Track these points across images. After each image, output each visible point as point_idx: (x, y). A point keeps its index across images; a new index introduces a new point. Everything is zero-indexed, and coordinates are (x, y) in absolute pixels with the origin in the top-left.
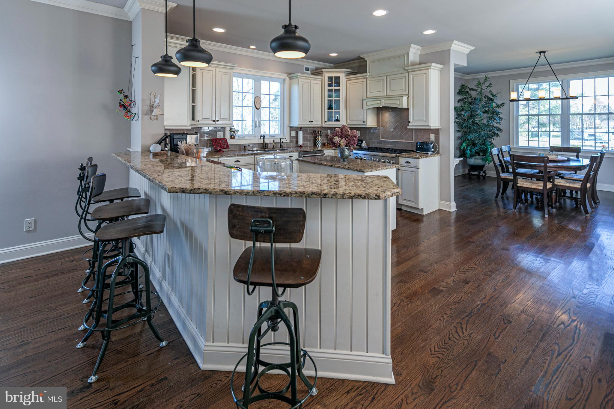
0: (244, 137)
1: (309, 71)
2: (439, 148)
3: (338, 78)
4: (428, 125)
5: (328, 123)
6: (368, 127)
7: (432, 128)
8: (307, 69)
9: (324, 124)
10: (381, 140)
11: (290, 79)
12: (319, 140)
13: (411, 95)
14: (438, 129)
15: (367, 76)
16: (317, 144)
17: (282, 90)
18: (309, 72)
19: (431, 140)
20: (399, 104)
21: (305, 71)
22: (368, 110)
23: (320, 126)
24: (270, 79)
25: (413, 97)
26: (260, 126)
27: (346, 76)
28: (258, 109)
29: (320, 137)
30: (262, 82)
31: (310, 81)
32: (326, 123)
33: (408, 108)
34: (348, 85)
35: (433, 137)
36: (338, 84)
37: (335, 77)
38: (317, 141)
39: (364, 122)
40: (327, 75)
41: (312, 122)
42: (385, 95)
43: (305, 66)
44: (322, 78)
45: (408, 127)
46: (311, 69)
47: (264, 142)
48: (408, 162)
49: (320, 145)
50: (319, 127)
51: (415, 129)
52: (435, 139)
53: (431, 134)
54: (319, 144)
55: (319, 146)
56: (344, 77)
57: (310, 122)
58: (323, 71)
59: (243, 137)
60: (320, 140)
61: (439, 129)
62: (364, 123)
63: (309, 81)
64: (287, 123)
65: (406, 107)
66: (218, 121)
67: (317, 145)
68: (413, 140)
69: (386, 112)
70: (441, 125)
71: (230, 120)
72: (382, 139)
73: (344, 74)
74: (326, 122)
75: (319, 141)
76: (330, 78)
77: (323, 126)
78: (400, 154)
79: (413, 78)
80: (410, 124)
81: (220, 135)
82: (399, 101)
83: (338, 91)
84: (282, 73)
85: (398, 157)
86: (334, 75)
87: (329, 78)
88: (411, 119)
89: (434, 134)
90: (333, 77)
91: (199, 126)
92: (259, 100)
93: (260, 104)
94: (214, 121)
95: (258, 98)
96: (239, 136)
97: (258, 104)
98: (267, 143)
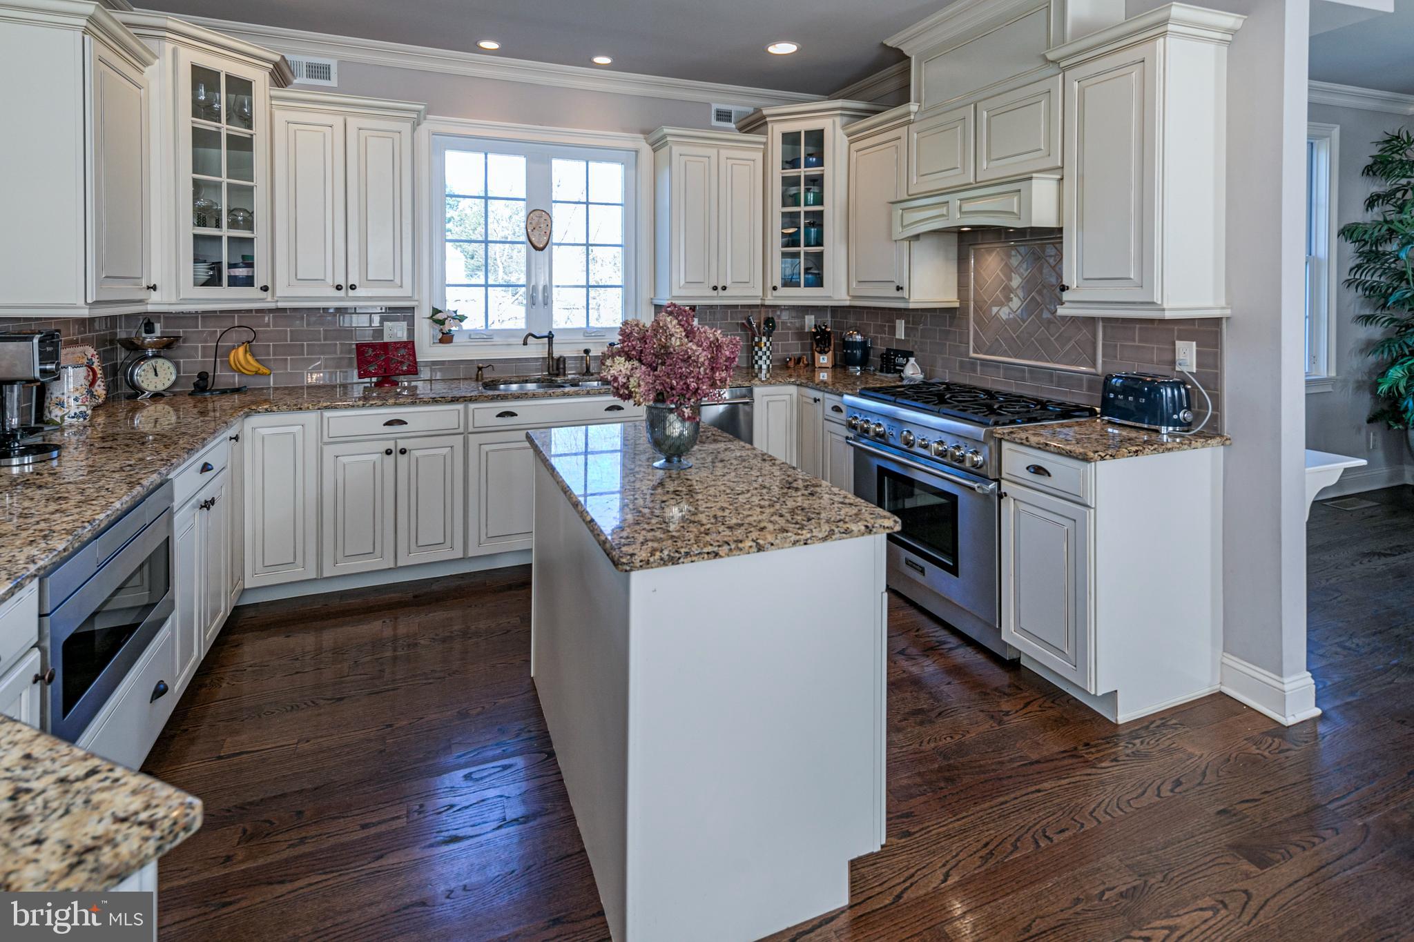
0: (490, 337)
1: (730, 121)
2: (1217, 406)
3: (816, 138)
4: (1153, 303)
5: (783, 291)
6: (912, 306)
7: (1168, 315)
8: (723, 116)
9: (769, 297)
10: (972, 354)
11: (655, 151)
12: (761, 349)
13: (1071, 171)
14: (1217, 321)
15: (909, 114)
16: (757, 362)
17: (631, 188)
18: (732, 125)
19: (1178, 369)
20: (1015, 210)
21: (714, 123)
22: (915, 244)
23: (758, 302)
24: (588, 154)
25: (1081, 177)
26: (547, 302)
27: (844, 127)
28: (542, 249)
29: (764, 339)
30: (556, 163)
31: (715, 151)
32: (775, 293)
33: (1060, 230)
34: (854, 155)
35: (1187, 356)
36: (817, 156)
37: (806, 132)
38: (757, 354)
39: (899, 288)
40: (777, 130)
41: (724, 288)
42: (972, 180)
43: (715, 107)
44: (764, 140)
45: (1061, 311)
46: (739, 113)
47: (550, 353)
48: (1038, 470)
49: (764, 367)
50: (757, 306)
51: (1107, 320)
52: (1198, 366)
53: (1179, 344)
54: (760, 362)
55: (760, 367)
56: (839, 132)
57: (715, 288)
58: (764, 117)
59: (485, 336)
60: (764, 349)
61: (1221, 319)
62: (899, 294)
63: (712, 152)
64: (645, 293)
65: (1052, 224)
66: (353, 287)
67: (756, 366)
68: (1094, 365)
69: (989, 251)
70: (1229, 303)
71: (401, 286)
72: (975, 351)
73: (838, 120)
74: (775, 288)
75: (760, 353)
76: (791, 139)
77: (767, 303)
78: (1007, 429)
79: (1082, 92)
80: (1066, 296)
81: (396, 332)
82: (1016, 199)
83: (816, 182)
84: (624, 130)
85: (1000, 440)
86: (802, 126)
87: (785, 135)
88: (1071, 274)
89: (1194, 343)
90: (799, 133)
91: (281, 305)
92: (542, 220)
93: (548, 233)
94: (339, 288)
95: (540, 212)
96: (470, 335)
97: (538, 233)
98: (562, 359)
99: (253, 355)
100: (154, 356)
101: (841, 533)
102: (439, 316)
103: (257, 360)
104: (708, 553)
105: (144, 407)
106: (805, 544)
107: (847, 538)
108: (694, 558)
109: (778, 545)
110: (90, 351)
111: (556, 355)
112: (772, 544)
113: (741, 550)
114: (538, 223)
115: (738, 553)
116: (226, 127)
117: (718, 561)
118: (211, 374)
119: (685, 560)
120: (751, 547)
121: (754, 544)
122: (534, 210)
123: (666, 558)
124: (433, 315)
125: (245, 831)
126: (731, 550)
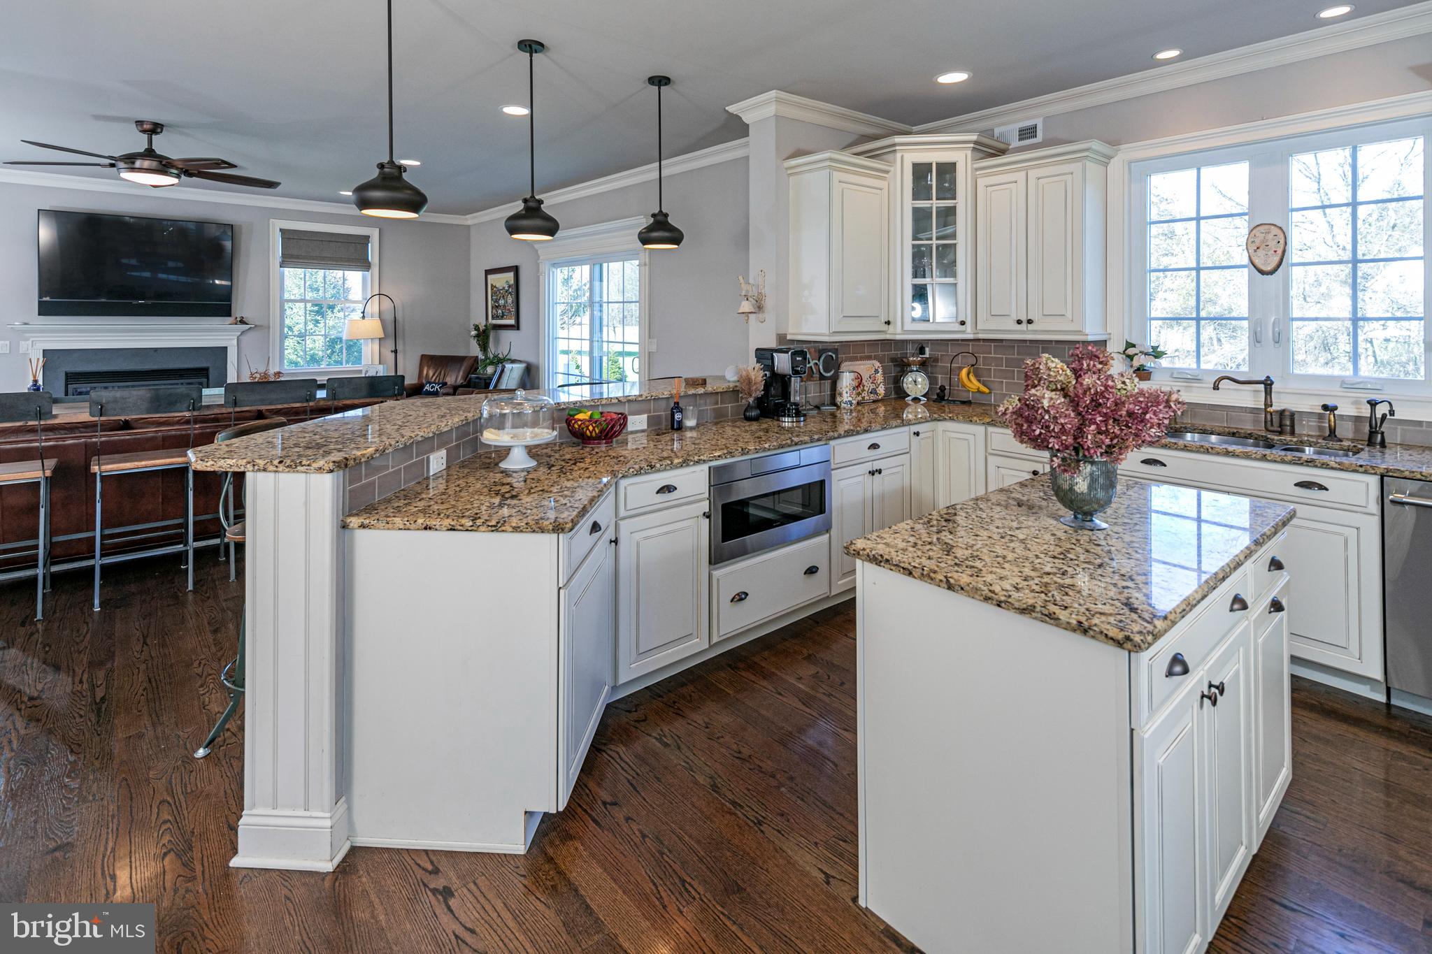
0: (1195, 378)
26: (1282, 340)
28: (1272, 273)
47: (1268, 404)
59: (1190, 376)
66: (1030, 322)
71: (1072, 321)
91: (981, 336)
92: (1270, 236)
93: (1280, 252)
94: (1019, 322)
95: (1267, 227)
96: (1173, 373)
97: (1264, 252)
98: (1287, 413)
99: (977, 376)
100: (917, 371)
101: (1042, 614)
102: (1131, 351)
103: (979, 381)
104: (903, 568)
105: (908, 405)
106: (999, 606)
107: (1052, 624)
108: (892, 567)
109: (968, 592)
110: (877, 364)
111: (1276, 406)
112: (962, 589)
113: (932, 579)
114: (1265, 240)
115: (929, 581)
116: (934, 201)
117: (910, 579)
118: (947, 387)
119: (886, 566)
120: (941, 581)
121: (945, 580)
122: (1258, 226)
123: (872, 557)
124: (1126, 350)
125: (817, 673)
126: (923, 574)
